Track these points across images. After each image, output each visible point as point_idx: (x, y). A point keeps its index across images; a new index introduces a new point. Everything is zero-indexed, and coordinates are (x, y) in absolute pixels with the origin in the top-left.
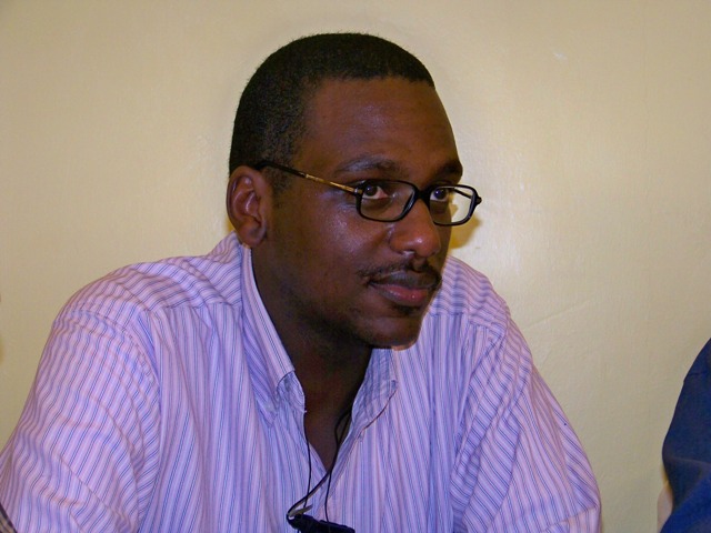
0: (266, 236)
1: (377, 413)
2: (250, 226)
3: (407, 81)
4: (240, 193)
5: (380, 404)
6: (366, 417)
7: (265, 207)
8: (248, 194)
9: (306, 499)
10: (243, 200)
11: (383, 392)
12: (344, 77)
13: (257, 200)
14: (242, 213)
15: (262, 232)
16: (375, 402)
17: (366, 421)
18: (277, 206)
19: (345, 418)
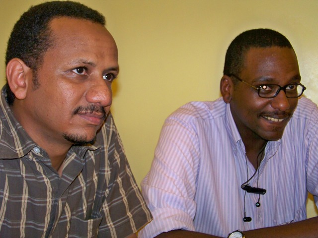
0: (232, 99)
1: (274, 153)
2: (227, 96)
3: (279, 47)
4: (224, 85)
5: (274, 150)
6: (270, 154)
7: (231, 89)
8: (227, 85)
9: (247, 182)
10: (225, 87)
11: (276, 146)
12: (257, 47)
13: (230, 87)
14: (225, 91)
15: (231, 98)
16: (273, 150)
17: (270, 156)
18: (235, 90)
19: (261, 154)
